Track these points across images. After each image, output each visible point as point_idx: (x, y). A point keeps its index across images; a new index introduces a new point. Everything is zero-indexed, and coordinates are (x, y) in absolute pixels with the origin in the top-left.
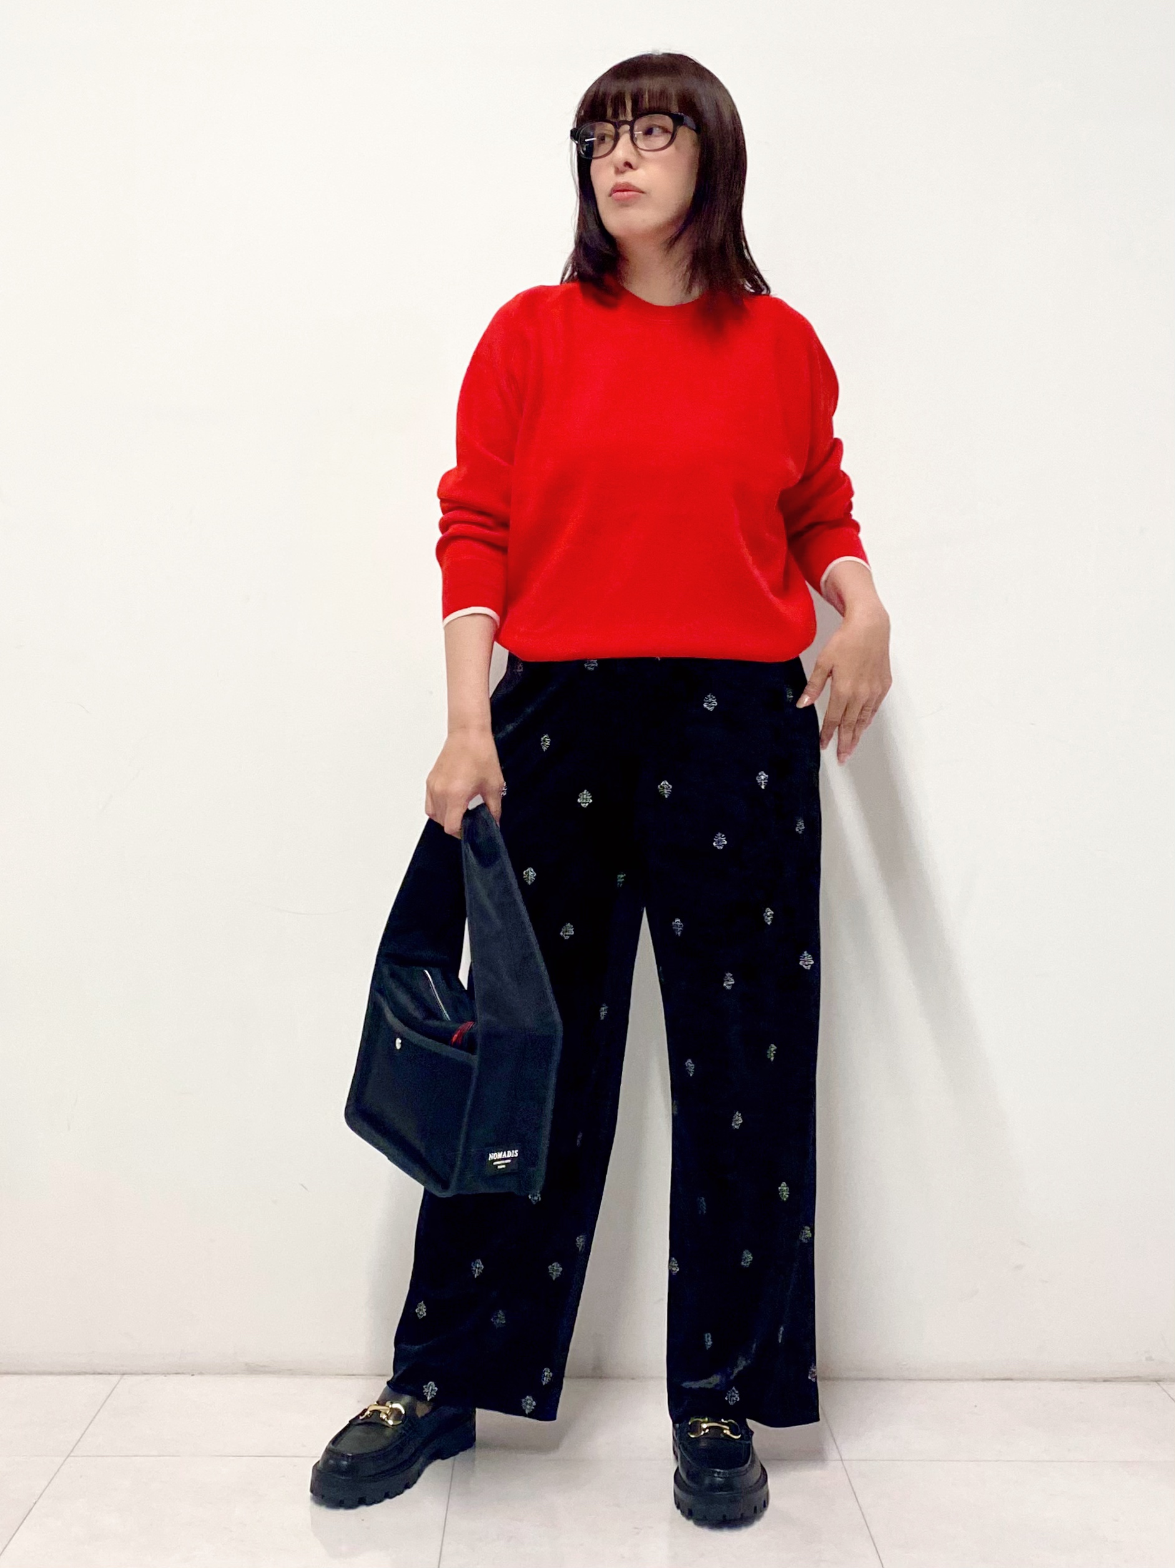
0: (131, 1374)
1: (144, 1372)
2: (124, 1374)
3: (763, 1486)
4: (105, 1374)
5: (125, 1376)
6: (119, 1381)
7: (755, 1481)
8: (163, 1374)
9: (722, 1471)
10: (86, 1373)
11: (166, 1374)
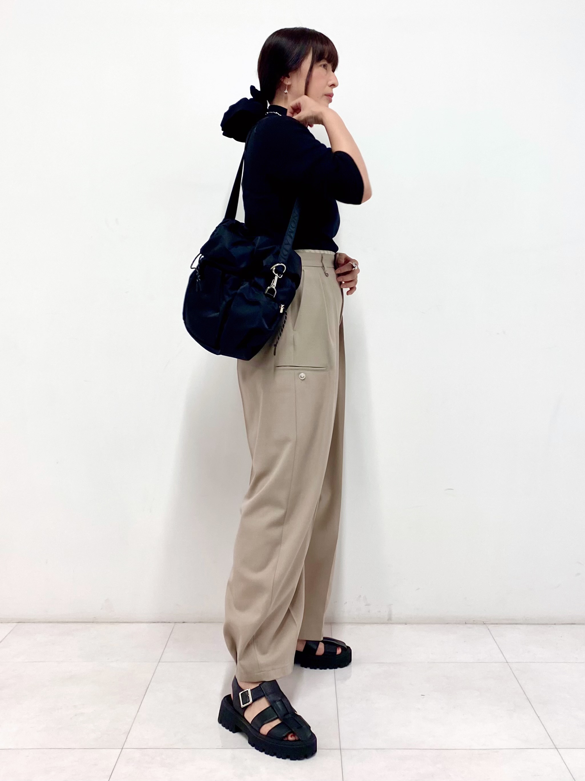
0: (179, 623)
1: (185, 622)
2: (175, 623)
4: (167, 622)
5: (176, 623)
10: (158, 622)
11: (195, 623)
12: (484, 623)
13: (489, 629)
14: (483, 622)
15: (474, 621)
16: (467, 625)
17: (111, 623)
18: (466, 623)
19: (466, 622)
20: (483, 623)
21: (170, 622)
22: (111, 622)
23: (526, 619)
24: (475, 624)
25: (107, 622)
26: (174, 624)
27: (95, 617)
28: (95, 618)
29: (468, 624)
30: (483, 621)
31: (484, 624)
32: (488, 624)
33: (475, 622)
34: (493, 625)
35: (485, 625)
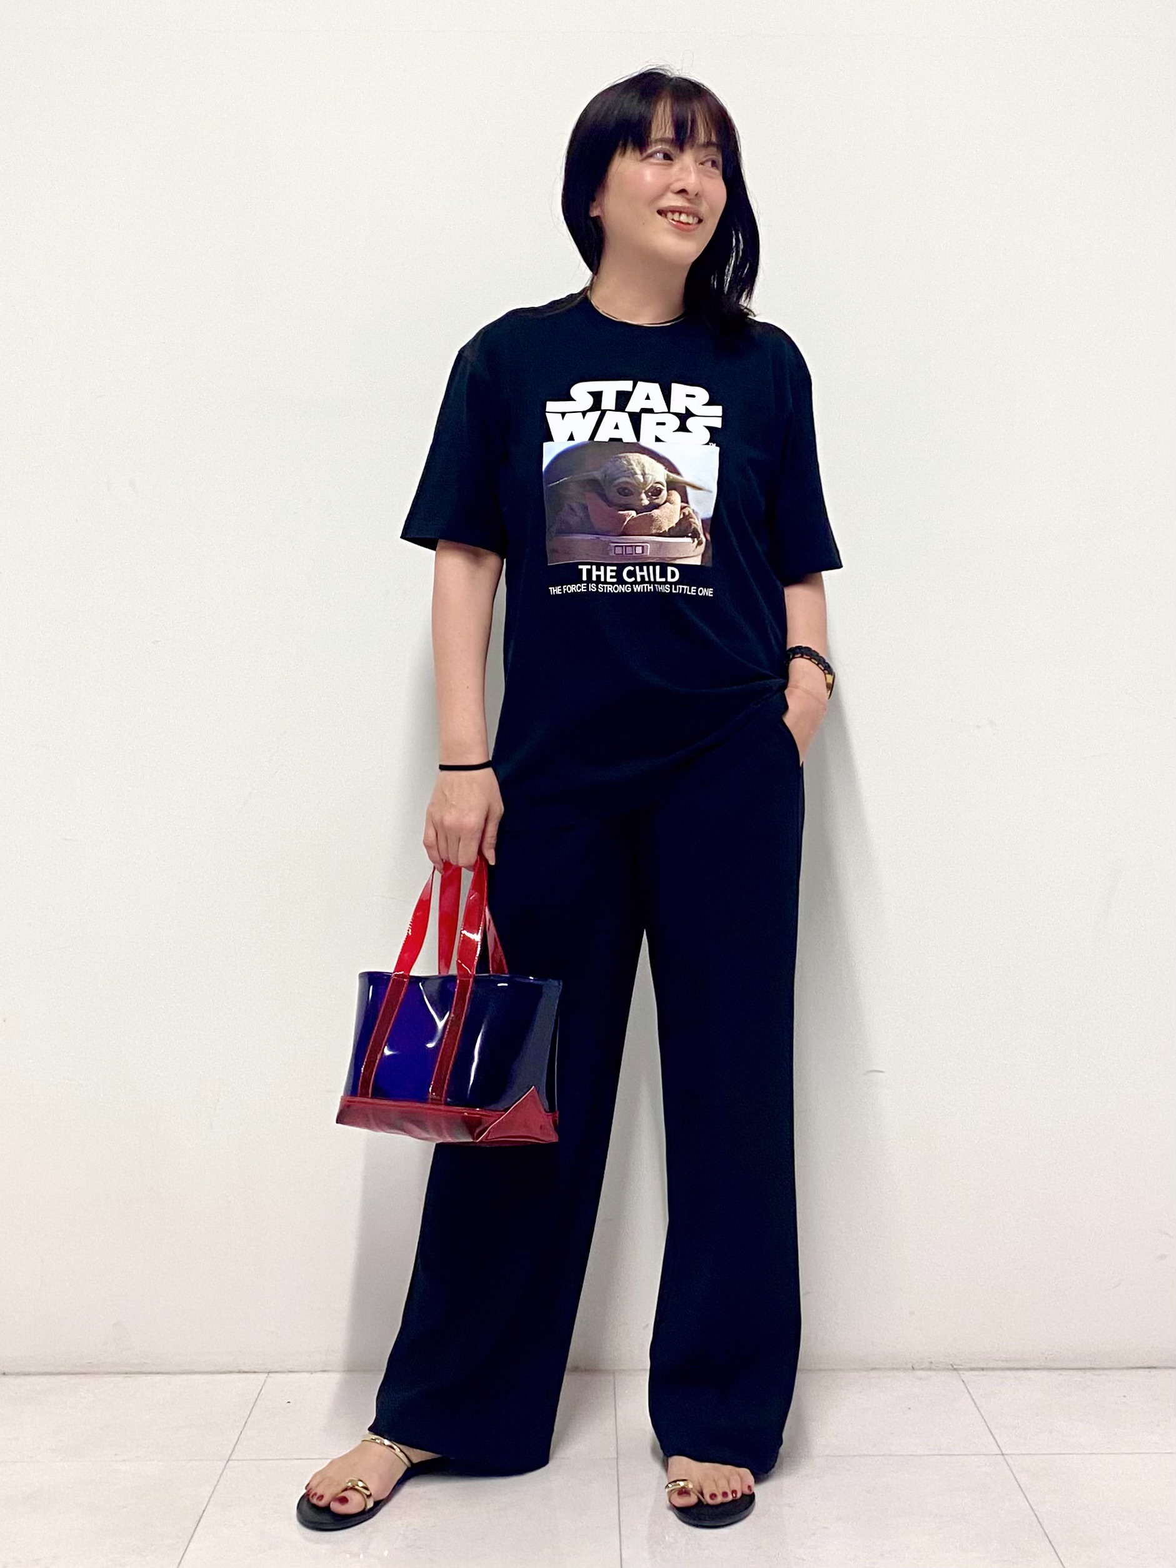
0: (278, 1372)
2: (269, 1373)
4: (252, 1373)
5: (271, 1375)
6: (267, 1377)
8: (308, 1372)
10: (231, 1372)
11: (312, 1372)
12: (953, 1367)
13: (963, 1381)
14: (951, 1365)
15: (931, 1363)
16: (914, 1372)
17: (126, 1375)
18: (913, 1368)
19: (915, 1367)
20: (950, 1367)
21: (256, 1370)
22: (126, 1373)
23: (1046, 1358)
24: (935, 1370)
25: (118, 1373)
26: (266, 1375)
27: (90, 1363)
28: (89, 1365)
29: (919, 1370)
30: (951, 1363)
31: (955, 1369)
32: (964, 1369)
33: (933, 1367)
34: (977, 1373)
35: (955, 1373)
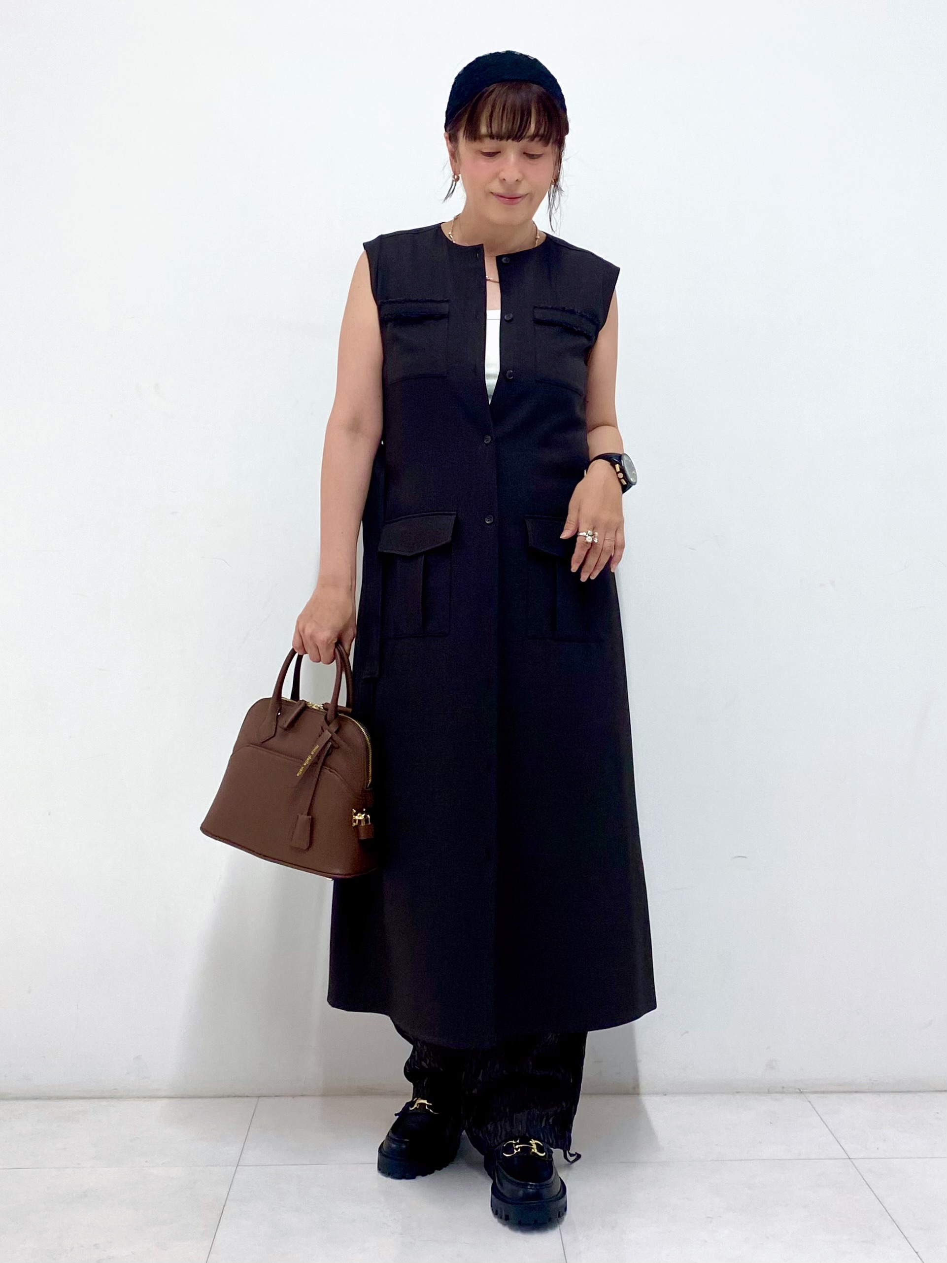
0: (265, 1096)
1: (277, 1095)
2: (259, 1097)
3: (560, 1198)
4: (245, 1097)
5: (261, 1099)
7: (557, 1193)
8: (290, 1096)
9: (534, 1184)
10: (228, 1096)
11: (293, 1096)
12: (800, 1090)
15: (783, 1087)
16: (770, 1095)
19: (770, 1091)
21: (249, 1095)
22: (145, 1098)
23: (873, 1083)
24: (785, 1093)
25: (138, 1098)
26: (256, 1099)
28: (115, 1091)
29: (773, 1093)
32: (809, 1093)
33: (785, 1090)
34: (819, 1095)
35: (802, 1096)
